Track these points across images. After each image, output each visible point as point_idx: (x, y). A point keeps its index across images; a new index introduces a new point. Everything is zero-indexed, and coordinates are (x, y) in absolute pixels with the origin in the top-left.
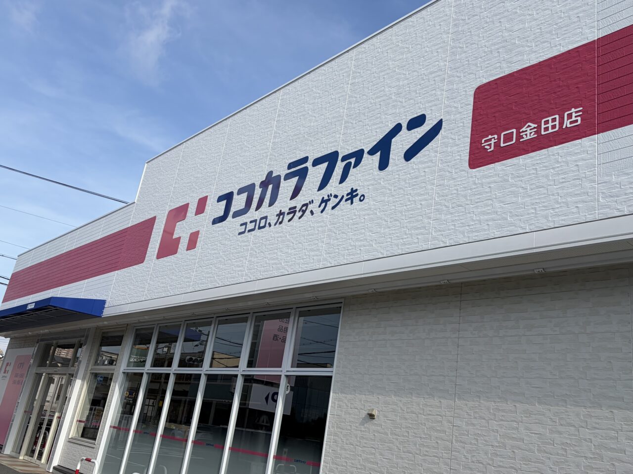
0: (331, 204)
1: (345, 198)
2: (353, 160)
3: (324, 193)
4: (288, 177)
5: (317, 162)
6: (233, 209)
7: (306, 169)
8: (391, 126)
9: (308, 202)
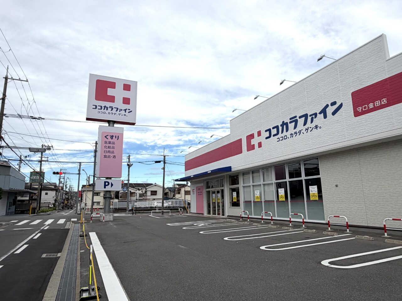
0: (309, 130)
1: (314, 128)
2: (314, 116)
3: (306, 126)
4: (290, 122)
5: (300, 117)
6: (272, 134)
7: (297, 120)
8: (325, 105)
9: (300, 130)
